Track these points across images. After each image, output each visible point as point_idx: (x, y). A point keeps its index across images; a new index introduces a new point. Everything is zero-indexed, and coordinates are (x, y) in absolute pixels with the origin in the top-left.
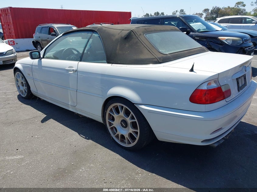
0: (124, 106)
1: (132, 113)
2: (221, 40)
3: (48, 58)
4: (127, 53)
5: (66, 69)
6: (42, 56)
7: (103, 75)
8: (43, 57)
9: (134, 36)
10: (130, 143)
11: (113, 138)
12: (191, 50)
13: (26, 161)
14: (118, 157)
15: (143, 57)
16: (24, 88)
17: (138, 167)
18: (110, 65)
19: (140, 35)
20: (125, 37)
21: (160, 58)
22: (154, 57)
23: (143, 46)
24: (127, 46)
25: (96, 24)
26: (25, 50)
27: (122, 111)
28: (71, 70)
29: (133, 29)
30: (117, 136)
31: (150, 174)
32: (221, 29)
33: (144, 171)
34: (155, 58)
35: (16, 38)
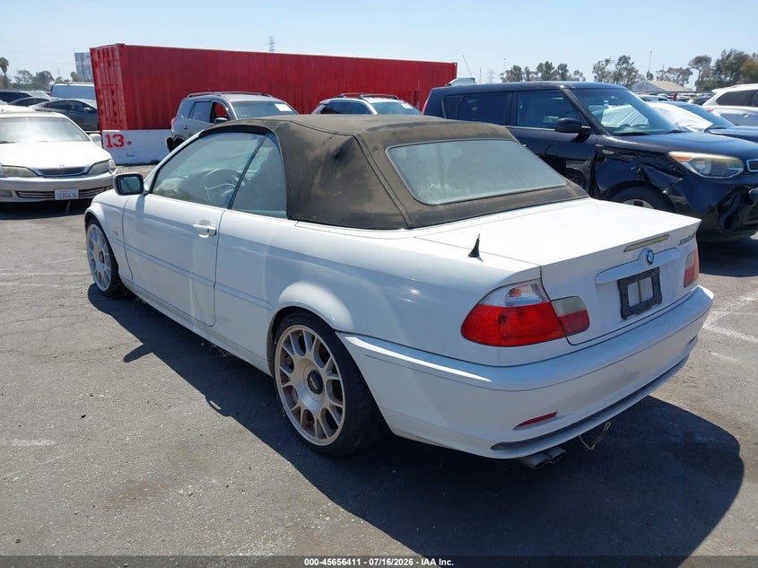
0: (317, 336)
1: (332, 356)
2: (678, 160)
3: (162, 193)
4: (335, 195)
5: (194, 225)
6: (147, 187)
7: (274, 250)
8: (151, 191)
9: (358, 153)
10: (323, 436)
11: (286, 416)
12: (519, 196)
13: (57, 455)
14: (288, 467)
15: (371, 208)
16: (104, 268)
17: (328, 499)
18: (291, 224)
19: (375, 149)
20: (335, 154)
21: (411, 216)
22: (397, 212)
23: (377, 181)
24: (339, 176)
25: (348, 96)
26: (149, 161)
27: (310, 348)
28: (202, 229)
29: (359, 132)
30: (297, 413)
31: (354, 519)
32: (709, 124)
33: (342, 510)
34: (397, 215)
35: (130, 128)
